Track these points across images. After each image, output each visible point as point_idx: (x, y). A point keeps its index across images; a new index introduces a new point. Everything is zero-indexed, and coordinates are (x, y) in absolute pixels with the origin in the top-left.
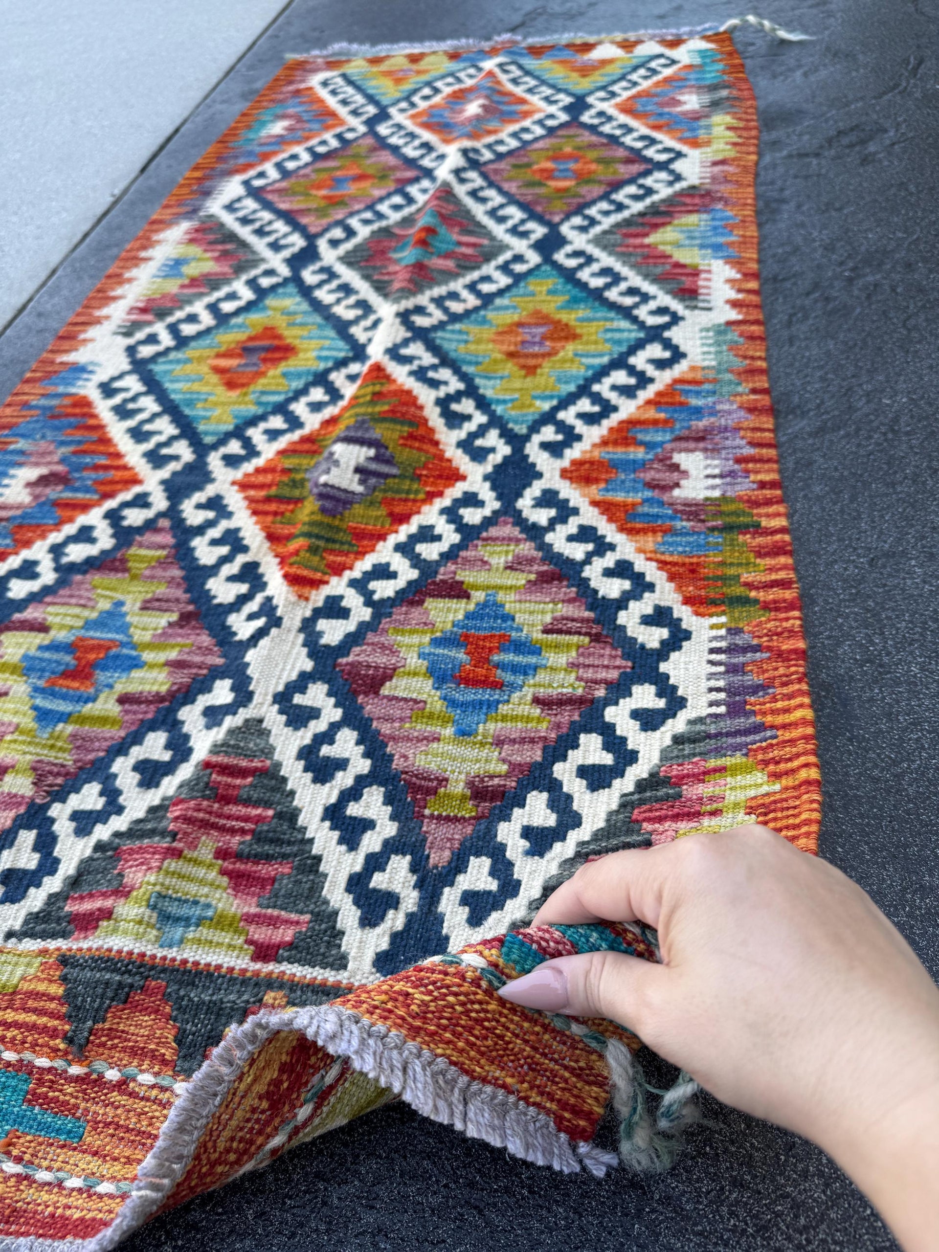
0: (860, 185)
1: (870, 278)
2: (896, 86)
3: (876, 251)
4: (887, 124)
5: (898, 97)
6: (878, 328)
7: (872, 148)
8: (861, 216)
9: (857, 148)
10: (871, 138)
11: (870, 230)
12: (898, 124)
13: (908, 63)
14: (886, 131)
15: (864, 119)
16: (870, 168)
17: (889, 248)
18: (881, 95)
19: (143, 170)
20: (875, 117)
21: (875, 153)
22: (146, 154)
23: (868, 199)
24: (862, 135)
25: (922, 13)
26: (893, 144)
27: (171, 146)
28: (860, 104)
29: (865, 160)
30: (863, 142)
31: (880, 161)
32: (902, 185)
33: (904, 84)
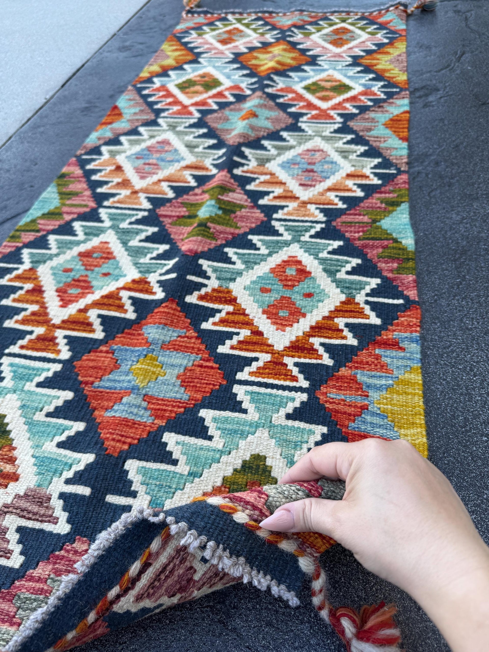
0: (421, 118)
1: (417, 169)
2: (449, 66)
3: (422, 154)
4: (440, 86)
5: (448, 73)
6: (415, 195)
7: (431, 99)
8: (418, 135)
9: (423, 99)
10: (430, 94)
11: (421, 143)
12: (446, 87)
13: (456, 54)
14: (438, 90)
15: (429, 83)
16: (427, 109)
17: (429, 153)
18: (439, 71)
19: (63, 86)
20: (434, 82)
21: (431, 102)
22: (66, 77)
23: (423, 126)
24: (426, 91)
25: (469, 28)
26: (441, 98)
27: (78, 74)
28: (428, 75)
29: (426, 105)
30: (427, 95)
31: (433, 106)
32: (442, 120)
33: (452, 65)
